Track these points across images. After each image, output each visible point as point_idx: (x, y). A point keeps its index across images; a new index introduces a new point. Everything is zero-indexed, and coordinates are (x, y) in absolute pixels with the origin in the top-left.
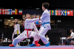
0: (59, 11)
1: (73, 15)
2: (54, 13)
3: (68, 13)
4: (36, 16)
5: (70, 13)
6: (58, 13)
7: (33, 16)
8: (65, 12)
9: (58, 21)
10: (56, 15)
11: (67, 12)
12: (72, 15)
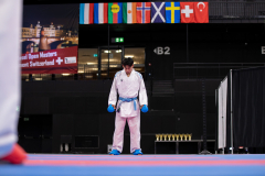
0: (143, 5)
1: (207, 21)
2: (123, 13)
3: (183, 11)
4: (42, 30)
5: (192, 11)
6: (138, 14)
7: (31, 30)
8: (173, 8)
9: (159, 51)
10: (130, 20)
11: (178, 8)
12: (204, 19)
